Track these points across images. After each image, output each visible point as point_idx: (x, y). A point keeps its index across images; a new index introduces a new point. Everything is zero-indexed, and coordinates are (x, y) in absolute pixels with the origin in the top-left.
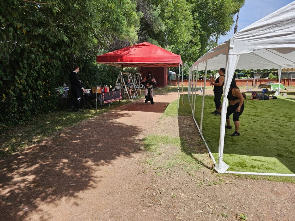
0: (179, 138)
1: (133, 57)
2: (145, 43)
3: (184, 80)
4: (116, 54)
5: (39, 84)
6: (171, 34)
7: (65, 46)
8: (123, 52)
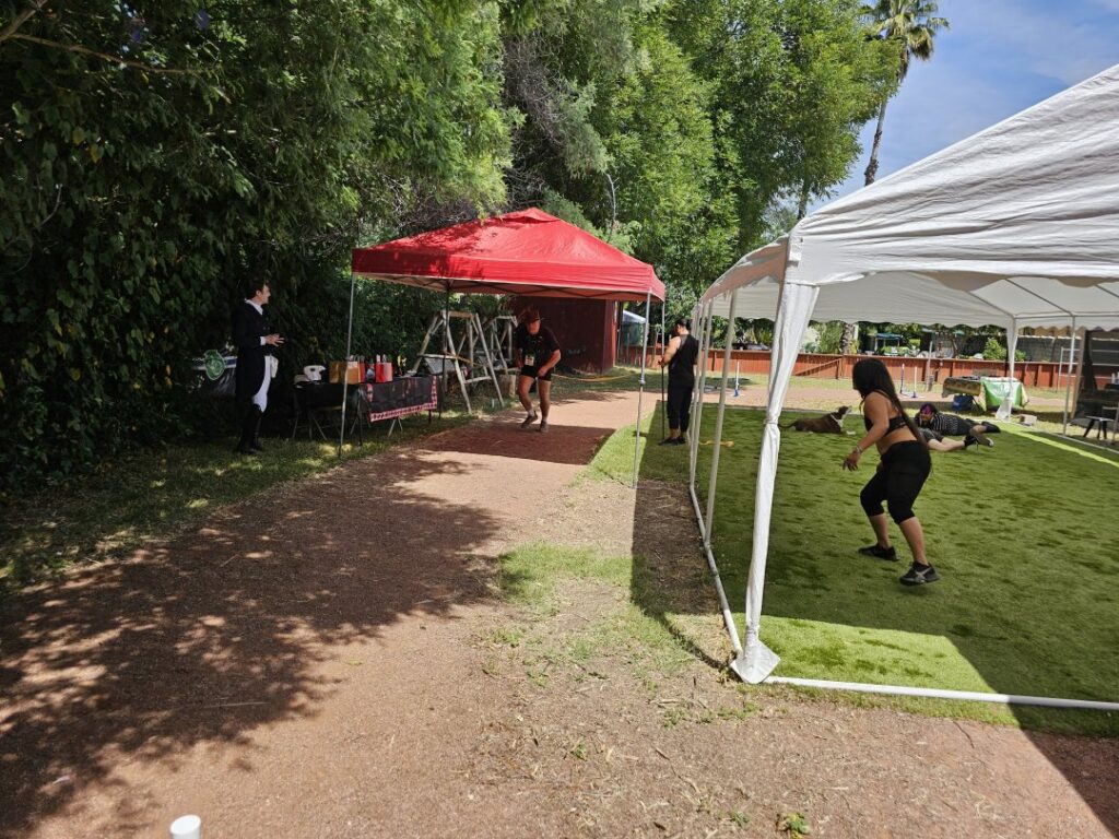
0: (629, 557)
1: (485, 262)
2: (533, 213)
4: (424, 246)
5: (134, 339)
6: (631, 182)
7: (237, 211)
8: (450, 240)
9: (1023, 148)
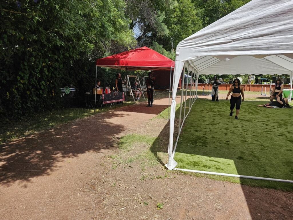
1: (128, 61)
2: (144, 48)
3: (199, 84)
4: (114, 58)
5: (43, 84)
8: (121, 56)
9: (241, 18)
